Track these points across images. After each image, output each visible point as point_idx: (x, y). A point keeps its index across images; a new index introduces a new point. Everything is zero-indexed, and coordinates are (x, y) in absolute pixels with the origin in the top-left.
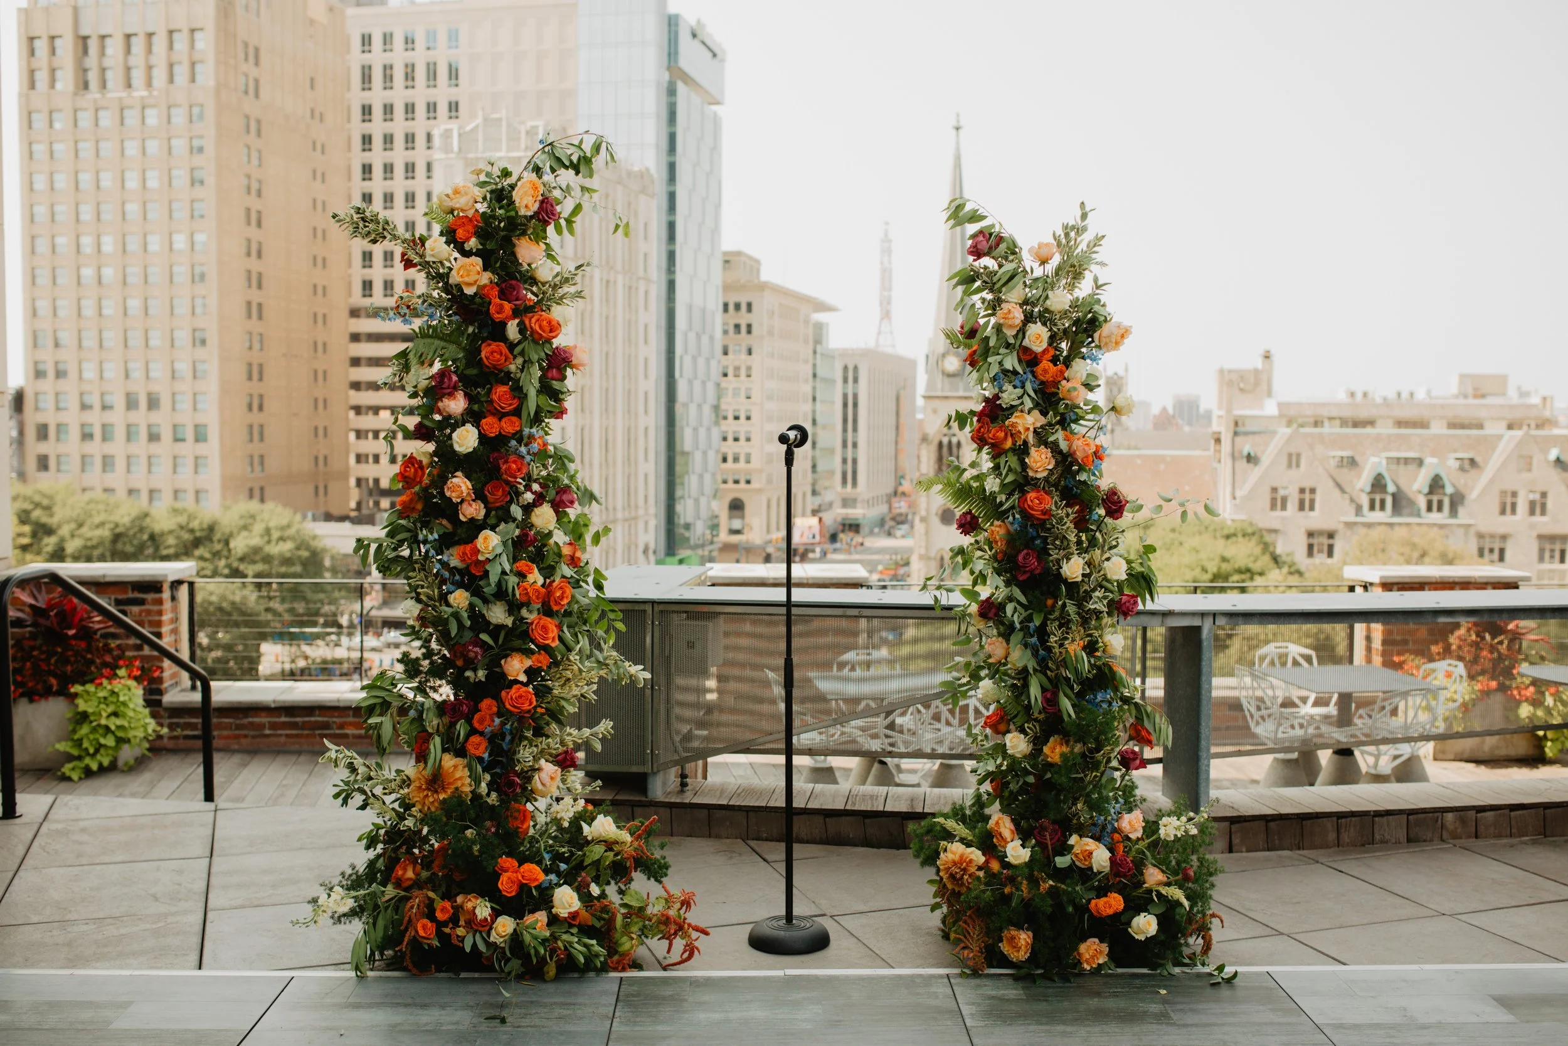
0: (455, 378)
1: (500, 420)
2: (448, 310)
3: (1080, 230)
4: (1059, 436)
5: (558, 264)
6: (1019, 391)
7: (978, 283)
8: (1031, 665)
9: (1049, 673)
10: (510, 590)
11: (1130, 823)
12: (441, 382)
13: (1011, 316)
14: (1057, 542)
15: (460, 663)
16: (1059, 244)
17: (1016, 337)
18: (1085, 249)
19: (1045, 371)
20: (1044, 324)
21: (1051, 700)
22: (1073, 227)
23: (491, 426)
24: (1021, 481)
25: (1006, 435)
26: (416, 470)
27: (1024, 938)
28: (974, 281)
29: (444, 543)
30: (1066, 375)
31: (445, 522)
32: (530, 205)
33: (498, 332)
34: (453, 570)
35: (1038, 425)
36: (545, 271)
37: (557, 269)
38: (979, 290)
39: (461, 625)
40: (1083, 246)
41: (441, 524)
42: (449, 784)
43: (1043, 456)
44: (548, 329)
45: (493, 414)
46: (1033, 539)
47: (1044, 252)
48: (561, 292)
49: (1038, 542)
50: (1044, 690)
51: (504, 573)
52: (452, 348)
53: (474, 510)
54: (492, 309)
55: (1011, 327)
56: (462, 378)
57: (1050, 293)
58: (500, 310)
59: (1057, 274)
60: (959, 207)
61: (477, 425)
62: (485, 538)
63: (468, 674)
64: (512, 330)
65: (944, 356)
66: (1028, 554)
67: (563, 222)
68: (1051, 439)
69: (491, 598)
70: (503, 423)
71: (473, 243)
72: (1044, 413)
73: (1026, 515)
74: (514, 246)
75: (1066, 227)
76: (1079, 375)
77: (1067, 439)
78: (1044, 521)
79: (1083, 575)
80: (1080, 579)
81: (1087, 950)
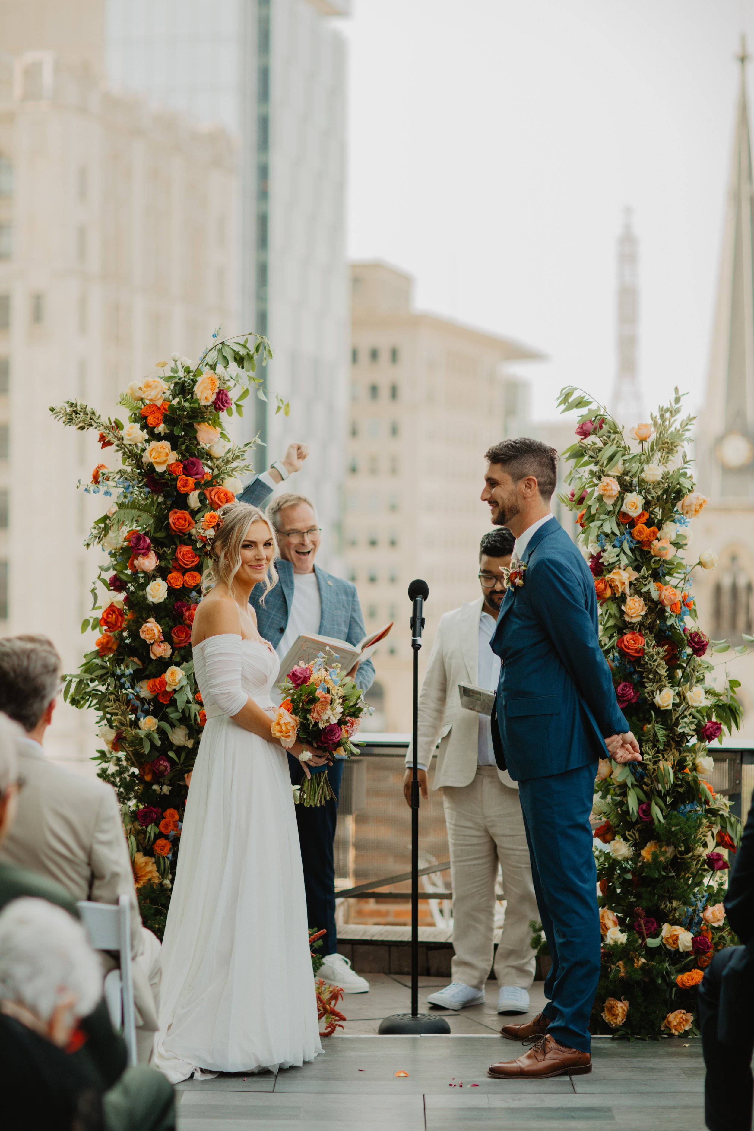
0: (148, 541)
1: (183, 574)
2: (140, 482)
3: (674, 412)
4: (652, 587)
5: (229, 441)
6: (617, 550)
7: (586, 458)
8: (630, 781)
9: (645, 788)
10: (193, 716)
11: (713, 913)
12: (138, 544)
13: (609, 488)
14: (651, 676)
15: (148, 778)
16: (655, 424)
17: (614, 505)
18: (678, 427)
19: (640, 532)
20: (640, 493)
21: (645, 810)
22: (667, 410)
23: (177, 579)
24: (621, 625)
25: (606, 586)
26: (117, 617)
27: (621, 1007)
28: (582, 455)
29: (137, 677)
30: (658, 535)
31: (136, 659)
32: (209, 397)
33: (181, 501)
34: (143, 700)
35: (633, 579)
36: (219, 450)
37: (229, 446)
38: (586, 464)
39: (153, 744)
40: (677, 425)
41: (133, 661)
42: (142, 876)
43: (637, 604)
44: (224, 500)
45: (178, 570)
46: (631, 674)
47: (643, 433)
48: (233, 465)
49: (635, 676)
50: (640, 802)
51: (188, 702)
52: (145, 515)
53: (163, 650)
54: (179, 484)
55: (610, 497)
56: (154, 540)
57: (645, 467)
58: (186, 484)
59: (652, 449)
60: (568, 395)
61: (165, 579)
62: (173, 673)
63: (155, 787)
64: (194, 500)
65: (720, 440)
66: (625, 686)
67: (233, 407)
68: (644, 590)
69: (176, 723)
70: (186, 578)
71: (161, 428)
72: (637, 569)
73: (623, 654)
74: (196, 431)
75: (661, 410)
76: (668, 536)
77: (659, 589)
78: (640, 657)
79: (674, 704)
80: (670, 707)
81: (675, 1018)
